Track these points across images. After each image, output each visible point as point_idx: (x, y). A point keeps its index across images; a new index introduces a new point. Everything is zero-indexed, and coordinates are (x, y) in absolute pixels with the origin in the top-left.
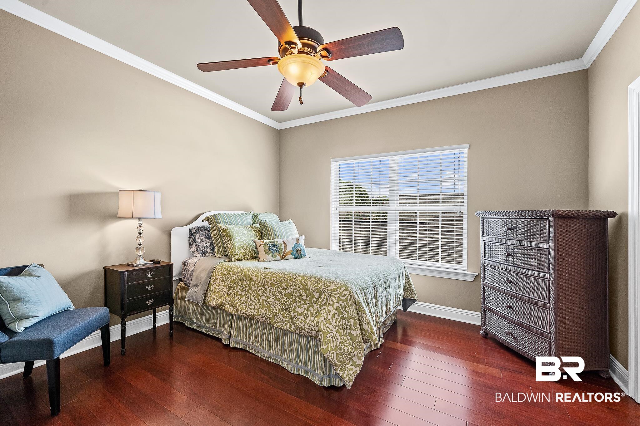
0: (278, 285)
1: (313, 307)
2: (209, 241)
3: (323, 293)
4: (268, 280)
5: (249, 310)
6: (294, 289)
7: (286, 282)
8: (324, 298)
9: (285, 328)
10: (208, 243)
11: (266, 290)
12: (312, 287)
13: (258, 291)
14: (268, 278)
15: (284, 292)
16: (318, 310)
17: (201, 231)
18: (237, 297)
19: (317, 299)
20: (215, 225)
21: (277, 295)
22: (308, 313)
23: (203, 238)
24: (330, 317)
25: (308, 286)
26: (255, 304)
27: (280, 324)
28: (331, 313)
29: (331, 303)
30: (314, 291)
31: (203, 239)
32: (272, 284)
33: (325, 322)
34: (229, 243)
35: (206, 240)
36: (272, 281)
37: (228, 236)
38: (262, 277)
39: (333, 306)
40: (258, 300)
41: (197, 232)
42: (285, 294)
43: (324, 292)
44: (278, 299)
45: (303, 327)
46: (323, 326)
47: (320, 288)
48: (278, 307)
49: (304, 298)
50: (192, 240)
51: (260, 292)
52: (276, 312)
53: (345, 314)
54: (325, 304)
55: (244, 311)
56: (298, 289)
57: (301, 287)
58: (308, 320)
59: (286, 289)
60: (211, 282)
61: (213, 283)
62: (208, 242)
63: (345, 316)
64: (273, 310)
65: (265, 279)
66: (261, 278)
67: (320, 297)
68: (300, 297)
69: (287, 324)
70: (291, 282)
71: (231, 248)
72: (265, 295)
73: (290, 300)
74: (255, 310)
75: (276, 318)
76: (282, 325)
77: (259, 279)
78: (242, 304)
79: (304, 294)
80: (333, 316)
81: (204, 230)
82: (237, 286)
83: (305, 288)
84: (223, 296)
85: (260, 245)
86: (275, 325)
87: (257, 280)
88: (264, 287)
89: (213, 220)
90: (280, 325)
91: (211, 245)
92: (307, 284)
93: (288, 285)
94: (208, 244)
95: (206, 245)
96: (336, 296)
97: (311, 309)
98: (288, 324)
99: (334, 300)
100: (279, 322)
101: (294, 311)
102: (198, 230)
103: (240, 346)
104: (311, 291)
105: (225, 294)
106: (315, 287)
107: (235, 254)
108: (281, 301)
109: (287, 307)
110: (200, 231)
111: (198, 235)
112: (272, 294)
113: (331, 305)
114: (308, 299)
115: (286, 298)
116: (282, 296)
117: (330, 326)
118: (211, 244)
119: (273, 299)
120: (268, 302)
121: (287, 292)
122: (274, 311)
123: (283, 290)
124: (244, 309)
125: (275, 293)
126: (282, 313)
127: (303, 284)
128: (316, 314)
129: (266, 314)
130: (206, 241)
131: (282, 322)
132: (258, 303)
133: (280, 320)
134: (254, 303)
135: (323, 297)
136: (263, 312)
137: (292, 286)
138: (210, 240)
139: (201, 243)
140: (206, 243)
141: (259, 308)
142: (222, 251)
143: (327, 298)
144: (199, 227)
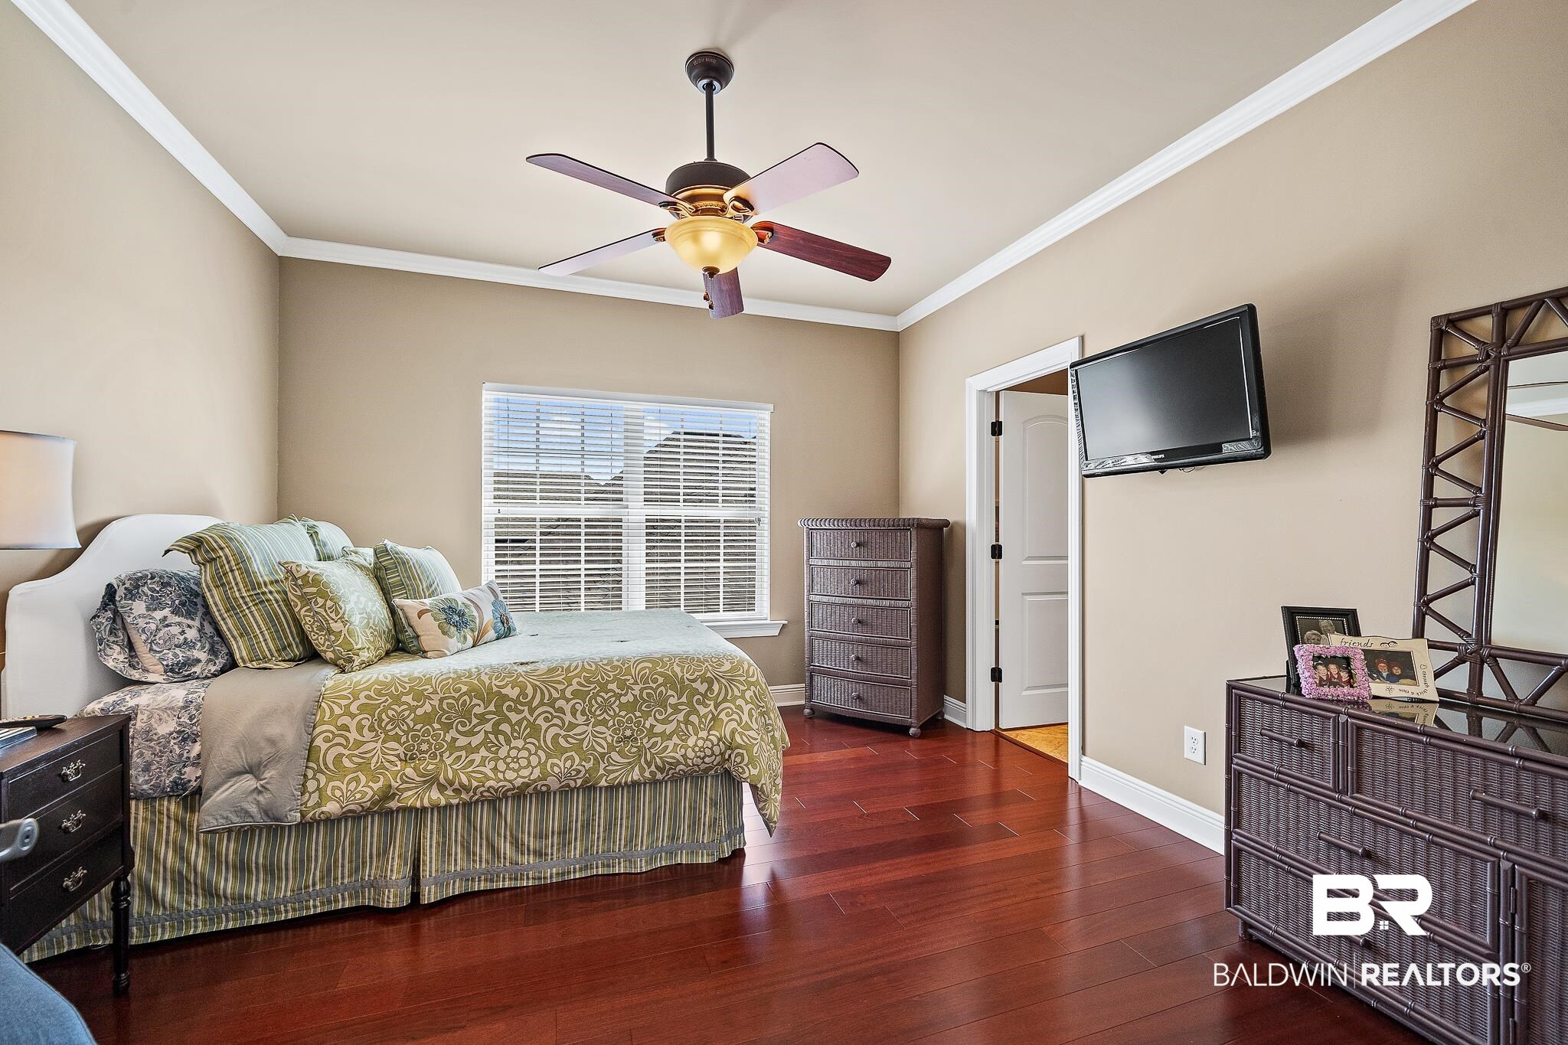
0: (595, 691)
1: (697, 712)
2: (190, 622)
3: (715, 680)
4: (560, 687)
5: (510, 775)
6: (642, 690)
7: (615, 679)
8: (720, 689)
9: (630, 779)
10: (187, 630)
11: (561, 710)
12: (686, 675)
13: (535, 720)
14: (559, 682)
15: (615, 701)
16: (713, 714)
17: (153, 590)
18: (454, 756)
19: (705, 696)
20: (233, 563)
21: (598, 713)
22: (687, 728)
23: (166, 612)
24: (745, 718)
25: (676, 675)
26: (530, 754)
27: (617, 774)
28: (746, 712)
29: (737, 692)
30: (694, 681)
31: (165, 618)
32: (575, 693)
33: (740, 730)
34: (333, 615)
35: (177, 619)
36: (575, 686)
37: (325, 597)
38: (538, 683)
39: (743, 697)
40: (539, 741)
41: (132, 593)
42: (621, 706)
43: (716, 678)
44: (604, 723)
45: (681, 759)
46: (742, 738)
47: (706, 673)
48: (605, 739)
49: (673, 701)
50: (108, 628)
51: (540, 721)
52: (602, 750)
53: (763, 707)
54: (725, 700)
55: (491, 783)
56: (654, 686)
57: (661, 680)
58: (691, 742)
59: (621, 695)
60: (318, 742)
61: (324, 746)
62: (189, 626)
63: (763, 710)
64: (595, 750)
65: (551, 686)
66: (535, 687)
67: (710, 689)
68: (663, 703)
69: (633, 769)
70: (629, 677)
71: (345, 632)
72: (559, 722)
73: (635, 715)
74: (533, 768)
75: (602, 766)
76: (620, 775)
77: (530, 691)
78: (481, 769)
79: (670, 692)
80: (751, 716)
81: (164, 585)
82: (447, 727)
83: (671, 682)
84: (387, 770)
85: (421, 614)
86: (603, 783)
87: (523, 693)
88: (552, 705)
89: (222, 549)
90: (617, 778)
91: (201, 637)
92: (673, 671)
93: (622, 685)
94: (192, 634)
95: (186, 639)
96: (742, 679)
97: (694, 718)
98: (637, 768)
99: (742, 688)
100: (614, 771)
101: (651, 733)
102: (137, 587)
103: (454, 889)
104: (687, 682)
105: (398, 763)
106: (694, 672)
107: (359, 646)
108: (611, 723)
109: (628, 733)
110: (145, 589)
111: (139, 607)
112: (583, 713)
113: (740, 697)
114: (684, 699)
115: (623, 713)
116: (612, 713)
117: (752, 733)
118: (199, 631)
119: (587, 725)
120: (573, 738)
121: (624, 700)
122: (597, 751)
123: (613, 699)
124: (488, 779)
125: (590, 711)
126: (617, 749)
127: (661, 674)
128: (710, 722)
129: (572, 766)
130: (179, 624)
131: (621, 769)
132: (538, 748)
133: (615, 765)
134: (525, 753)
135: (716, 687)
136: (559, 765)
137: (636, 683)
138: (193, 619)
139: (161, 634)
140: (183, 631)
141: (547, 758)
142: (272, 647)
143: (725, 686)
144: (140, 575)
